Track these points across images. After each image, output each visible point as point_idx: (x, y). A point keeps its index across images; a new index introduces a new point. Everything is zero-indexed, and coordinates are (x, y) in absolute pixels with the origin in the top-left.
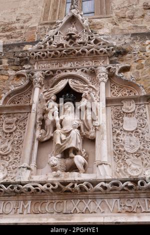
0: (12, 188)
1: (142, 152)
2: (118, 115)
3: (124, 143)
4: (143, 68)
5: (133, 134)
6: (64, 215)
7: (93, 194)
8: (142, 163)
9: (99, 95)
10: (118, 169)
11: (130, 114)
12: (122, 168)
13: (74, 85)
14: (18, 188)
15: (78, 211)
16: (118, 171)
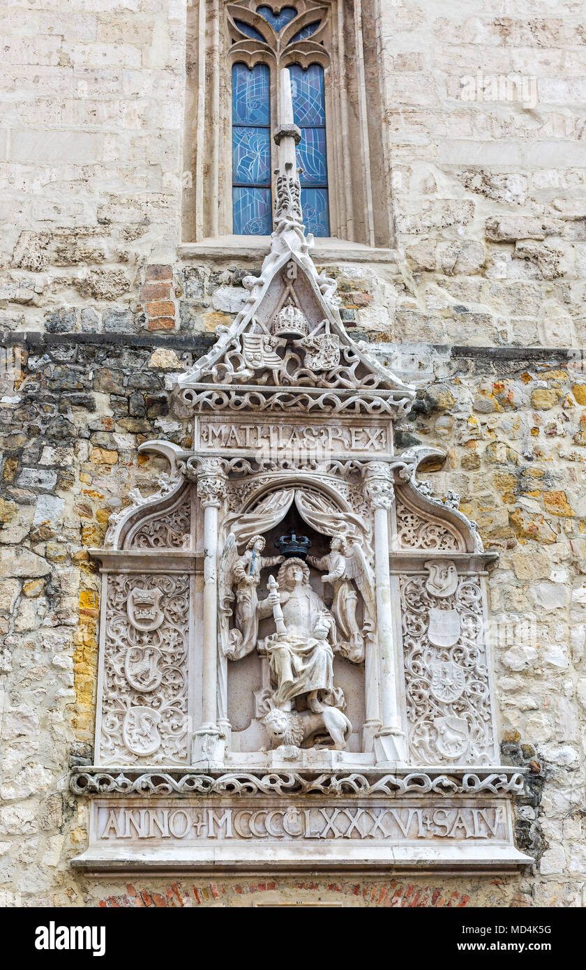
0: (191, 782)
1: (468, 701)
2: (416, 602)
3: (430, 677)
4: (477, 467)
5: (450, 656)
6: (307, 842)
7: (369, 799)
8: (469, 728)
9: (373, 544)
10: (417, 739)
11: (444, 602)
12: (427, 739)
13: (310, 514)
14: (206, 784)
15: (337, 834)
16: (417, 745)
